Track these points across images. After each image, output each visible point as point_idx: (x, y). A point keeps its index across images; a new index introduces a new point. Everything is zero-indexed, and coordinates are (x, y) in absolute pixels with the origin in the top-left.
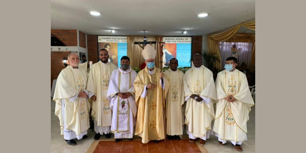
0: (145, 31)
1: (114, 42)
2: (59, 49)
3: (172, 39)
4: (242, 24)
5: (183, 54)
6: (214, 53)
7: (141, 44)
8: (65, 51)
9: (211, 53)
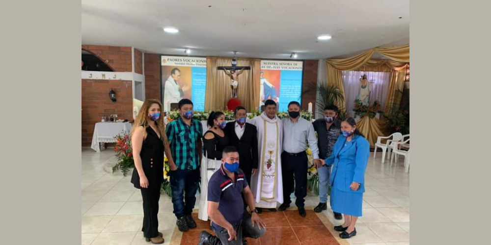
0: (236, 52)
1: (186, 65)
2: (104, 75)
3: (275, 64)
4: (376, 49)
5: (290, 86)
6: (334, 87)
7: (227, 69)
8: (112, 79)
9: (331, 86)
